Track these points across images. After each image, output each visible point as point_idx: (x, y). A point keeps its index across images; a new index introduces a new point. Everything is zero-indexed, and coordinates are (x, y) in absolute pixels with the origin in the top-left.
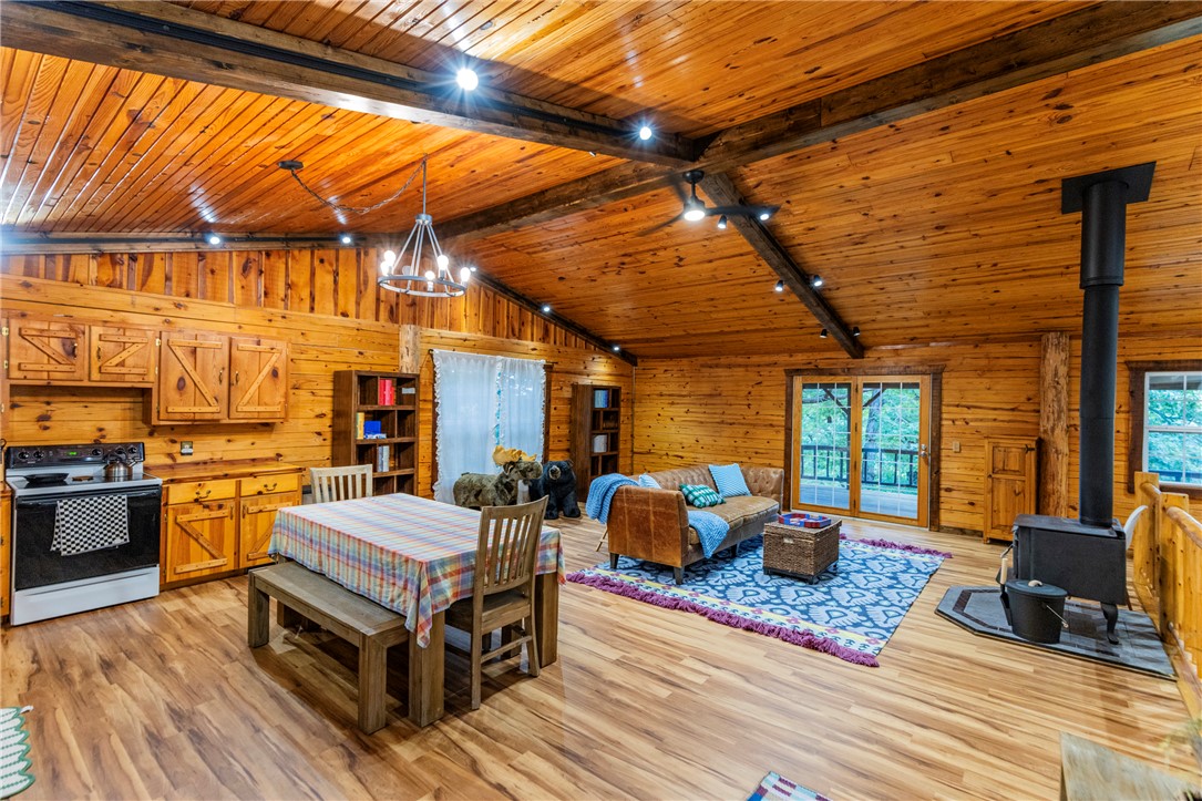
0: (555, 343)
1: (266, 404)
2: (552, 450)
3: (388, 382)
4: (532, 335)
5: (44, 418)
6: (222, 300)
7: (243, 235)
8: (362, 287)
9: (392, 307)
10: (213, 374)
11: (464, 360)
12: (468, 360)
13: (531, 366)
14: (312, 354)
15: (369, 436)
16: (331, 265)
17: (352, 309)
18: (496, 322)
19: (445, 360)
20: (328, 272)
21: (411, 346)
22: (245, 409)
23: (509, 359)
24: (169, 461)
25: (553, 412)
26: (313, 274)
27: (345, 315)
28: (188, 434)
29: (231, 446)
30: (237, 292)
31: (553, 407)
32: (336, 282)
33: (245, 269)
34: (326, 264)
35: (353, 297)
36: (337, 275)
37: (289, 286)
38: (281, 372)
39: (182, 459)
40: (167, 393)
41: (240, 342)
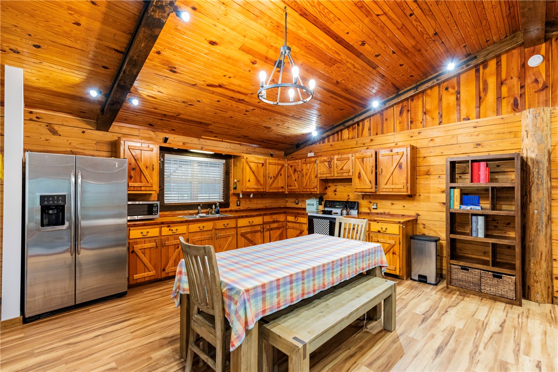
1: (396, 184)
3: (483, 162)
5: (335, 191)
6: (390, 132)
7: (394, 95)
8: (482, 94)
9: (516, 100)
10: (369, 170)
14: (438, 151)
15: (463, 207)
16: (454, 88)
17: (474, 114)
20: (452, 94)
21: (530, 128)
22: (386, 187)
24: (368, 211)
26: (440, 100)
27: (467, 119)
28: (375, 199)
29: (394, 207)
30: (398, 127)
32: (458, 99)
33: (401, 113)
34: (450, 90)
35: (473, 104)
36: (458, 93)
37: (425, 113)
38: (404, 166)
39: (373, 211)
40: (356, 180)
41: (382, 152)
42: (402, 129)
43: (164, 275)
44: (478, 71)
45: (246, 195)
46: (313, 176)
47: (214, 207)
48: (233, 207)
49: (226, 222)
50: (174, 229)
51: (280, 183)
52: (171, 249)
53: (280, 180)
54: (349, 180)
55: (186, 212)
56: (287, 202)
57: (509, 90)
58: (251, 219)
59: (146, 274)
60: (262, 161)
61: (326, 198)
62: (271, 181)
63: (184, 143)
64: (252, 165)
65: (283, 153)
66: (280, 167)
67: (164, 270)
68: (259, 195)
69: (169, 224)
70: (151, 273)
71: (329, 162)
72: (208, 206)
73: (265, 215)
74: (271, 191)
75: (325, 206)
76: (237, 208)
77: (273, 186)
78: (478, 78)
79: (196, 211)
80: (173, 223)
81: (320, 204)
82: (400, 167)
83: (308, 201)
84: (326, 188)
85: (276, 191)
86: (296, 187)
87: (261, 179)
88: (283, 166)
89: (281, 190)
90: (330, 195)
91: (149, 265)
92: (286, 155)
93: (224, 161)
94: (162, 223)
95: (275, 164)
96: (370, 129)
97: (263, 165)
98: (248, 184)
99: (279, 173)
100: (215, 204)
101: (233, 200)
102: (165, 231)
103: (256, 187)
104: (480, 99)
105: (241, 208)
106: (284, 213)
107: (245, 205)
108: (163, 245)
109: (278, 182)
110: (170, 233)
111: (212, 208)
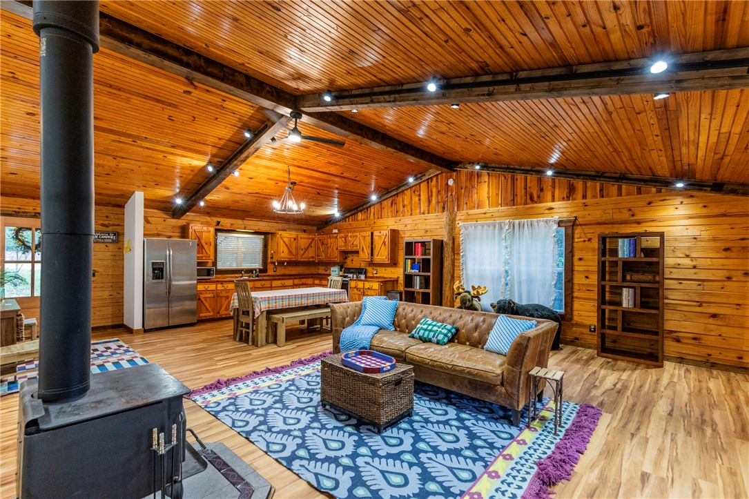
0: (584, 197)
1: (382, 256)
2: (578, 298)
3: (420, 244)
4: (553, 196)
5: (352, 260)
8: (430, 198)
10: (368, 245)
11: (479, 227)
12: (483, 227)
13: (541, 224)
15: (411, 270)
16: (418, 192)
17: (426, 212)
18: (514, 195)
19: (466, 228)
20: (417, 196)
22: (378, 257)
23: (517, 222)
24: (372, 275)
25: (576, 262)
26: (411, 198)
27: (424, 213)
28: (374, 266)
30: (390, 214)
31: (576, 258)
32: (419, 200)
33: (391, 204)
34: (416, 193)
35: (426, 205)
36: (420, 196)
37: (404, 207)
38: (387, 243)
39: (375, 275)
40: (361, 252)
41: (376, 233)
42: (392, 217)
43: (218, 316)
44: (428, 183)
45: (281, 263)
46: (335, 249)
47: (254, 272)
48: (270, 272)
49: (263, 283)
50: (225, 285)
51: (311, 253)
52: (223, 299)
53: (310, 251)
54: (357, 252)
55: (233, 275)
56: (319, 269)
57: (442, 197)
58: (283, 282)
59: (207, 314)
60: (294, 236)
61: (346, 266)
62: (302, 252)
63: (231, 224)
64: (286, 240)
65: (315, 228)
66: (310, 240)
67: (219, 313)
68: (292, 263)
69: (222, 283)
70: (210, 314)
71: (345, 238)
72: (250, 271)
73: (295, 278)
74: (302, 260)
75: (344, 273)
76: (274, 273)
77: (305, 256)
78: (428, 187)
79: (241, 275)
80: (225, 282)
81: (341, 271)
82: (385, 244)
83: (332, 269)
84: (346, 258)
85: (307, 260)
86: (323, 257)
87: (294, 251)
88: (313, 239)
89: (311, 260)
90: (349, 264)
91: (209, 309)
92: (318, 229)
93: (263, 237)
94: (218, 281)
95: (306, 238)
96: (374, 214)
97: (295, 239)
98: (282, 255)
99: (310, 245)
100: (255, 270)
101: (270, 267)
102: (220, 287)
103: (289, 257)
104: (429, 202)
105: (277, 273)
106: (312, 277)
107: (280, 271)
108: (218, 296)
109: (309, 252)
110: (223, 288)
111: (253, 273)
